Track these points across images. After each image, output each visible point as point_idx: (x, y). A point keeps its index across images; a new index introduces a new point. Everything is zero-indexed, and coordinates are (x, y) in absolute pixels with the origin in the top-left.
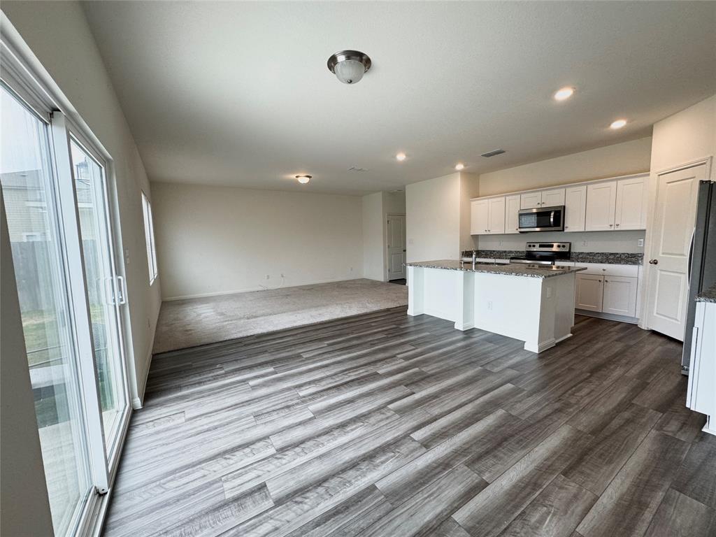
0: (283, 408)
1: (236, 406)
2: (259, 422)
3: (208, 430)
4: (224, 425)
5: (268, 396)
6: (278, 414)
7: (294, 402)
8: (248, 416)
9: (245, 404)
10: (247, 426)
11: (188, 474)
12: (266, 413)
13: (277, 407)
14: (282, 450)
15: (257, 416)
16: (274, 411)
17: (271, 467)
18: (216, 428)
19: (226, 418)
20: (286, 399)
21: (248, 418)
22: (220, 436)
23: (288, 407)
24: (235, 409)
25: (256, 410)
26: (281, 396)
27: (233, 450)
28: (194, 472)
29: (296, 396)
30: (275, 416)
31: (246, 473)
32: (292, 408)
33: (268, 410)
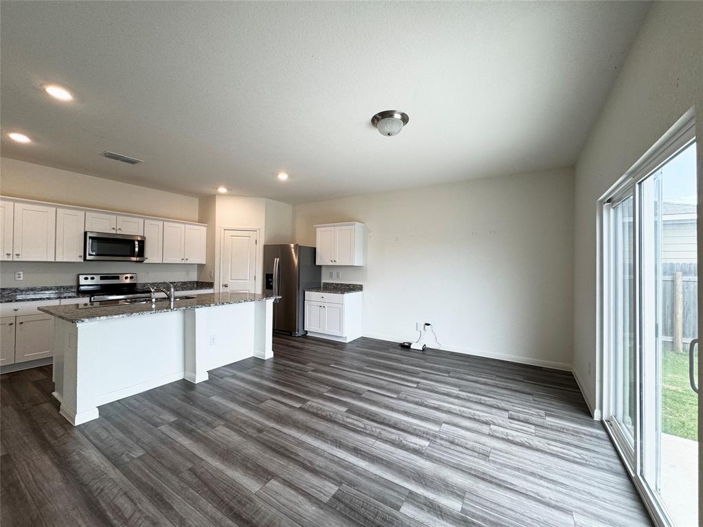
0: (458, 445)
1: (500, 484)
2: (489, 449)
3: (542, 477)
4: (523, 470)
5: (457, 468)
6: (467, 444)
7: (443, 442)
8: (495, 462)
9: (489, 478)
10: (500, 453)
11: (561, 453)
12: (475, 451)
13: (461, 449)
14: (486, 423)
15: (485, 456)
16: (467, 449)
17: (500, 422)
18: (532, 474)
19: (519, 477)
20: (446, 450)
21: (495, 460)
22: (530, 463)
23: (452, 443)
24: (504, 481)
25: (483, 462)
26: (445, 457)
27: (521, 445)
28: (558, 452)
29: (435, 446)
30: (470, 444)
31: (517, 428)
32: (451, 439)
33: (471, 453)
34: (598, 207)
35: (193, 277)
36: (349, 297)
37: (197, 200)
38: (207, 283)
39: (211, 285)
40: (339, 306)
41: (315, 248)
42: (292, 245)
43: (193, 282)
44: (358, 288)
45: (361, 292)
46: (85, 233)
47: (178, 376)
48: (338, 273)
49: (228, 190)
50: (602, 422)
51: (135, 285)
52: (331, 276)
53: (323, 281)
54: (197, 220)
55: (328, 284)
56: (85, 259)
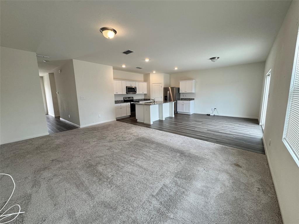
34: (266, 76)
35: (143, 98)
36: (191, 101)
37: (143, 75)
38: (148, 99)
39: (149, 100)
40: (189, 104)
41: (179, 88)
42: (170, 88)
43: (143, 99)
44: (193, 99)
45: (194, 101)
46: (126, 87)
47: (158, 119)
48: (186, 95)
49: (156, 72)
50: (261, 125)
51: (133, 100)
52: (183, 96)
53: (181, 98)
54: (143, 81)
55: (182, 98)
56: (127, 93)
